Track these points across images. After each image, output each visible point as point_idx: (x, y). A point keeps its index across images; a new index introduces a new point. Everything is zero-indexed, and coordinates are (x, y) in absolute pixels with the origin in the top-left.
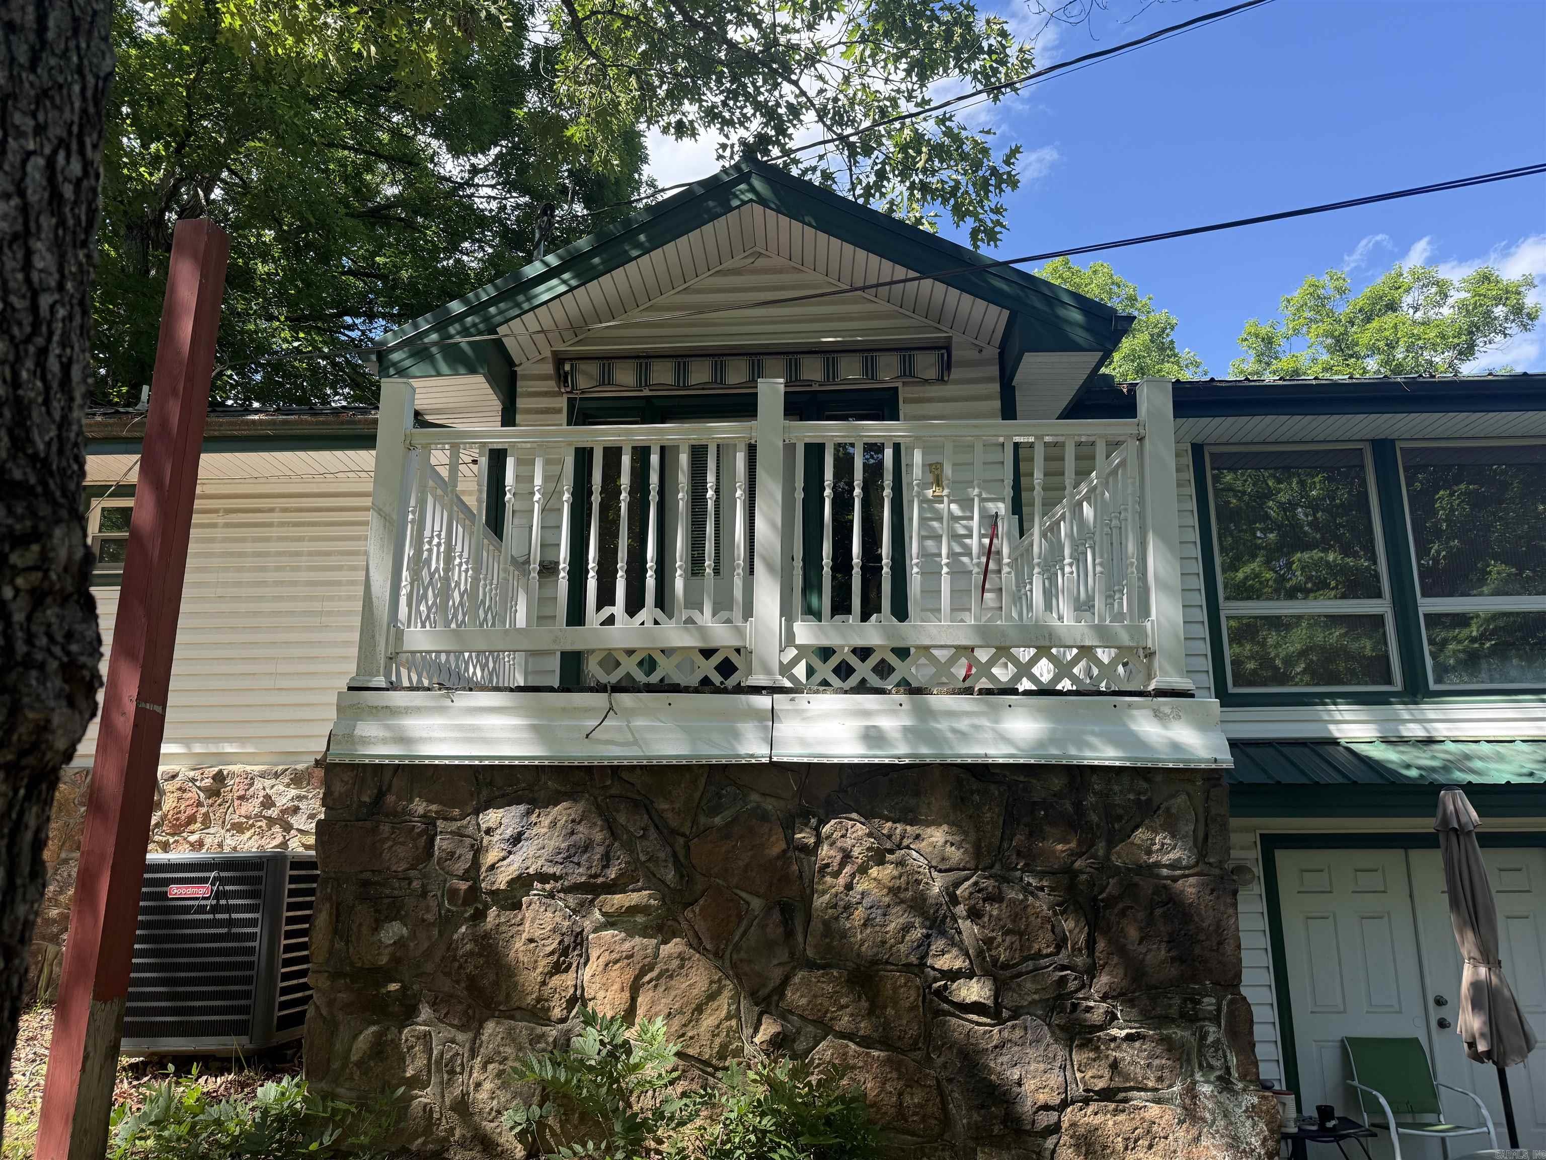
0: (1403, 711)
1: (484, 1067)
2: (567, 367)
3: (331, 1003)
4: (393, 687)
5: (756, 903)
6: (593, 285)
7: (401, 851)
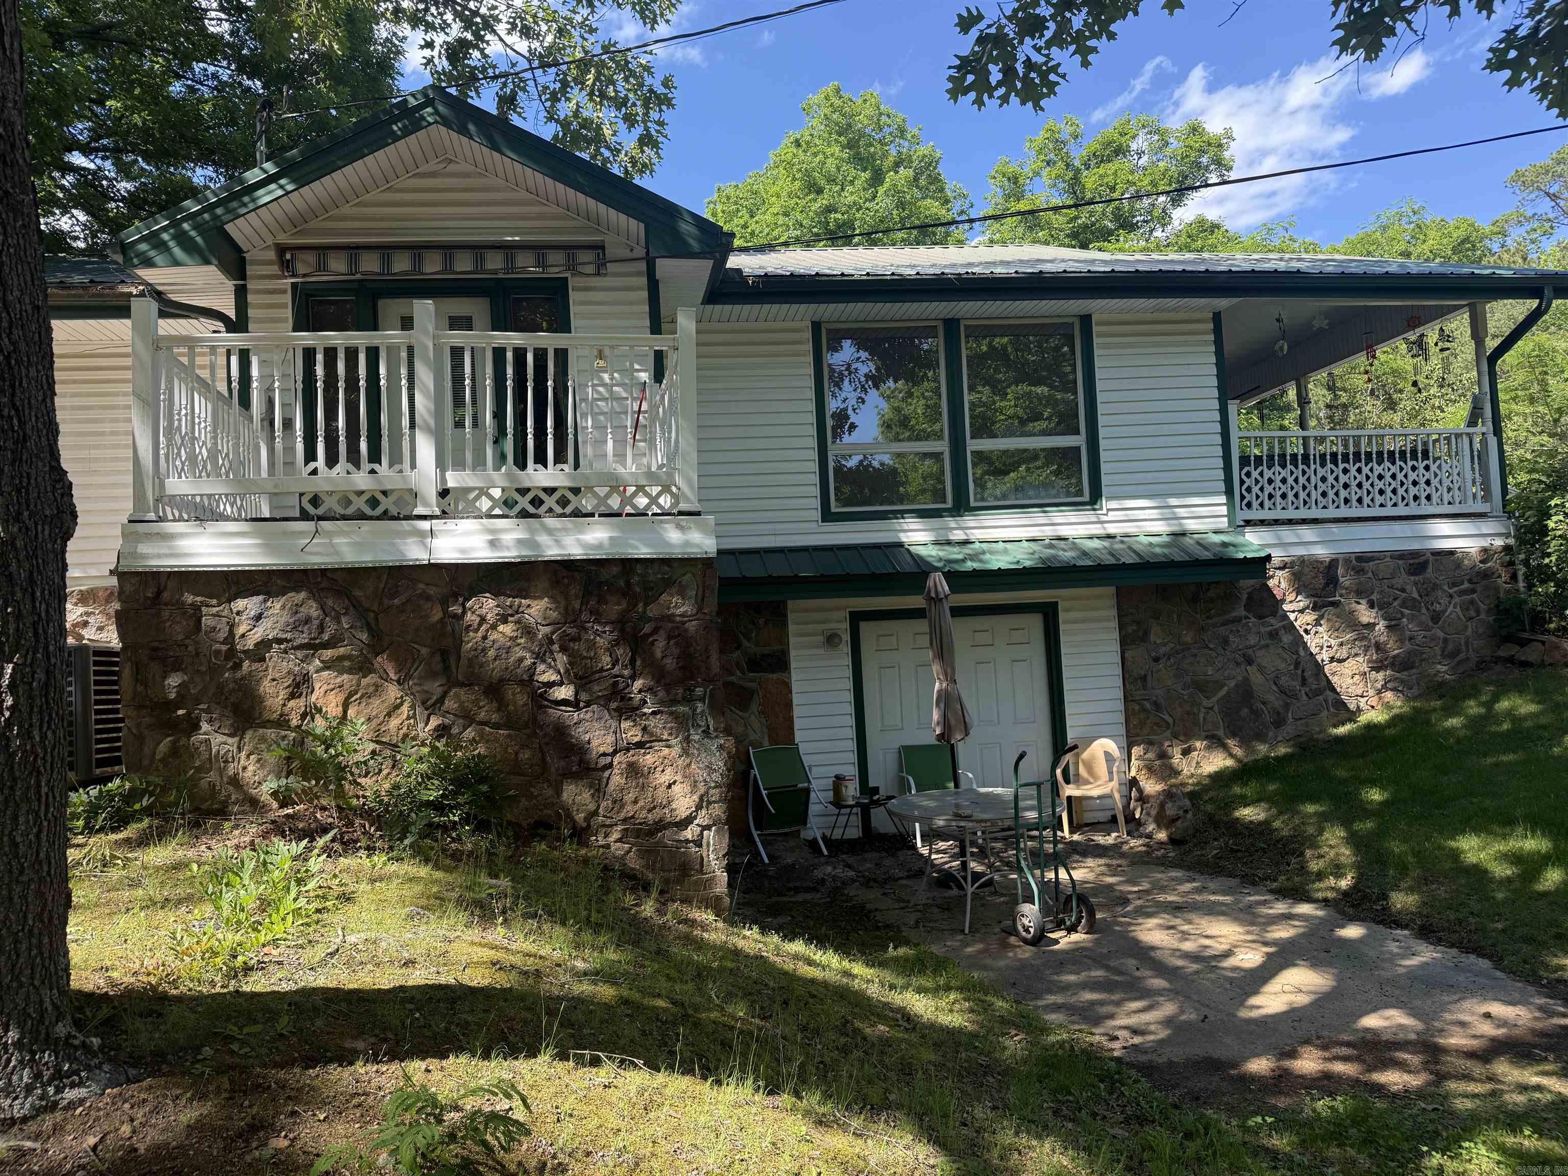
0: (951, 522)
1: (248, 757)
2: (288, 256)
3: (139, 725)
4: (161, 520)
5: (424, 651)
6: (305, 190)
7: (178, 628)
